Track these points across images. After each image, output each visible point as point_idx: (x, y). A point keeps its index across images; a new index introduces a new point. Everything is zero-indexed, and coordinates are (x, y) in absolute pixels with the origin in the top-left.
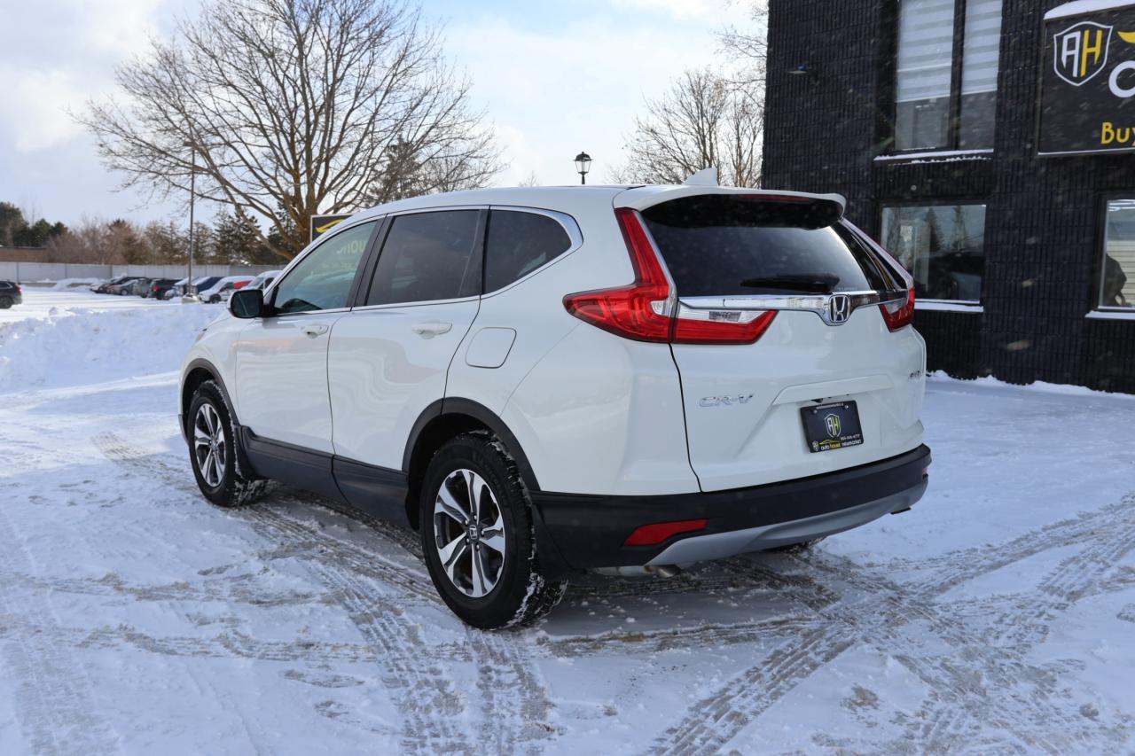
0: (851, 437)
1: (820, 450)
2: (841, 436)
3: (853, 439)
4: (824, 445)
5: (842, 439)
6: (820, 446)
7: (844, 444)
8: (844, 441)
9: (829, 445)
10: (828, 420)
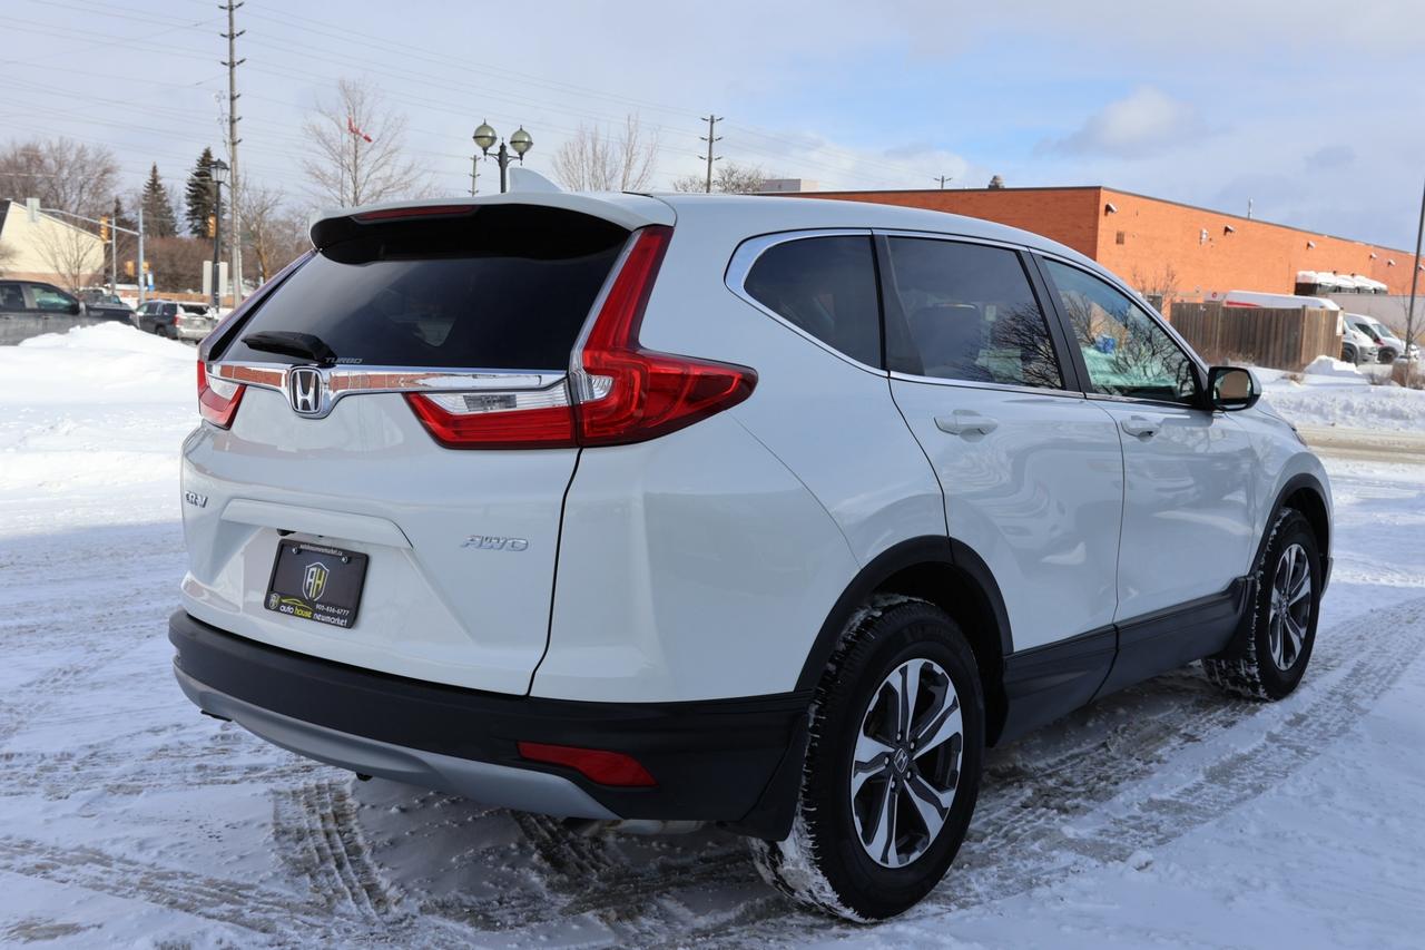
0: (333, 610)
1: (277, 610)
2: (319, 602)
3: (336, 615)
4: (286, 605)
5: (318, 606)
6: (281, 603)
7: (318, 617)
8: (319, 612)
9: (294, 606)
10: (311, 570)
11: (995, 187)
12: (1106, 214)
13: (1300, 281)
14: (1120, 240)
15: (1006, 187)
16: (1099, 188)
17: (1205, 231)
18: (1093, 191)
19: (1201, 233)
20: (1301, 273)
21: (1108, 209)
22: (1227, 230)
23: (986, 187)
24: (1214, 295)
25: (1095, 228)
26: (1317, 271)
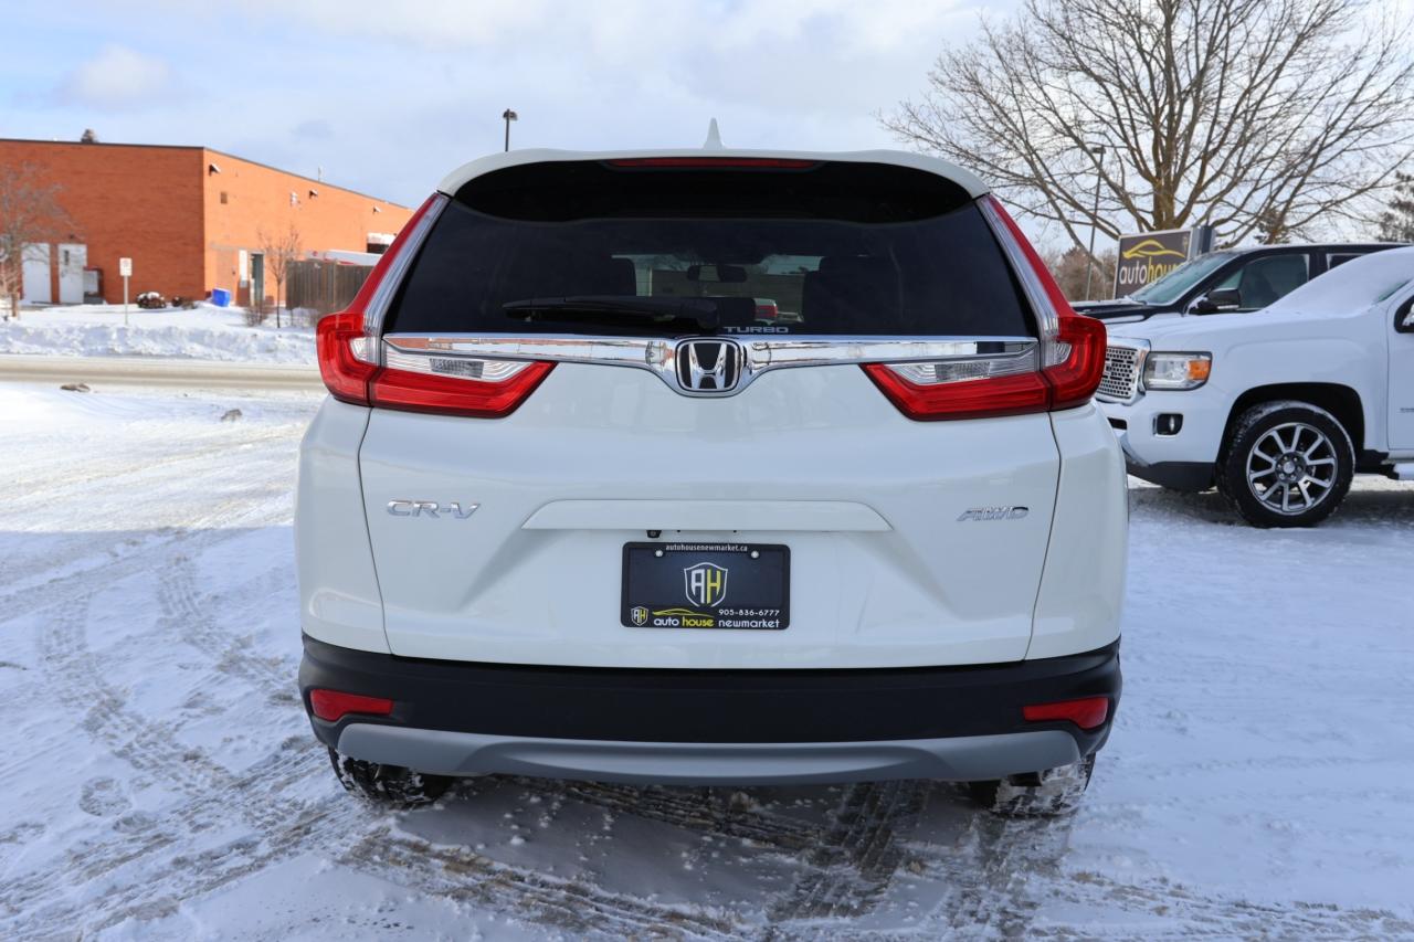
0: (752, 613)
1: (649, 625)
2: (722, 607)
3: (756, 618)
4: (664, 617)
5: (721, 612)
6: (653, 617)
7: (727, 623)
8: (725, 618)
9: (680, 618)
10: (694, 573)
11: (88, 141)
12: (210, 174)
13: (371, 242)
14: (224, 200)
15: (101, 141)
16: (201, 149)
17: (294, 194)
18: (197, 151)
19: (291, 195)
20: (371, 235)
21: (212, 169)
22: (312, 193)
23: (79, 140)
24: (315, 253)
25: (201, 187)
26: (383, 234)
